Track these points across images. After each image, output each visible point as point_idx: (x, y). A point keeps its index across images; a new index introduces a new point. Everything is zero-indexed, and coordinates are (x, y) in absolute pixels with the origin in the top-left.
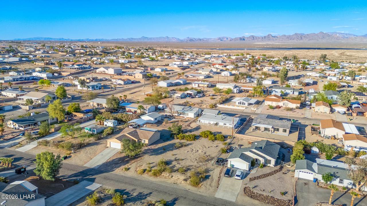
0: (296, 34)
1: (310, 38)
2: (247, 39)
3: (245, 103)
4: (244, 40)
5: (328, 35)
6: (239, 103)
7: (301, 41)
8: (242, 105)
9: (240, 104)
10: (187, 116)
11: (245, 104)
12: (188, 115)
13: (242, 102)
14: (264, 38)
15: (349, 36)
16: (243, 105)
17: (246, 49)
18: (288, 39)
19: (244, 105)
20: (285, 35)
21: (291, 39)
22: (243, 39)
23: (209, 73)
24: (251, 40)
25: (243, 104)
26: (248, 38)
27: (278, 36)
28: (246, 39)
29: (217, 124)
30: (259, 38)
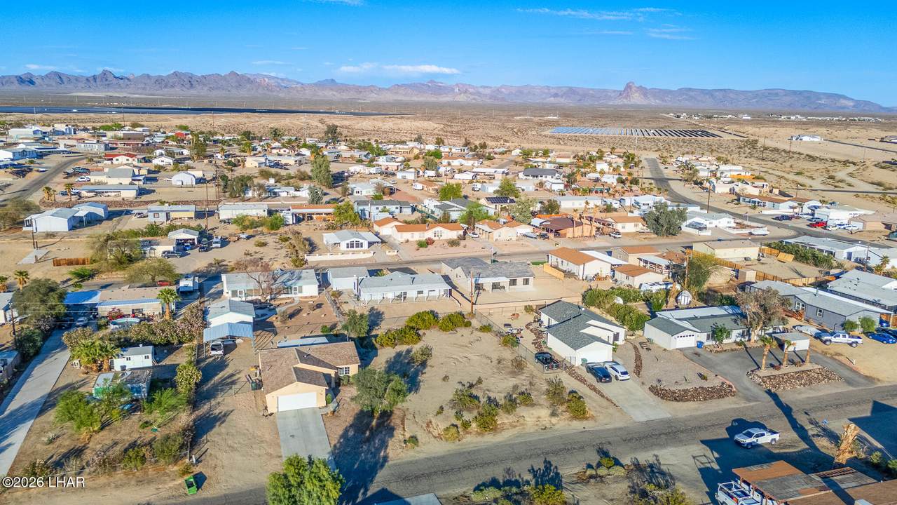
0: (176, 74)
1: (211, 86)
2: (40, 81)
3: (362, 243)
4: (32, 82)
5: (249, 81)
6: (348, 244)
7: (193, 92)
8: (355, 249)
9: (352, 247)
10: (300, 295)
11: (362, 246)
12: (301, 292)
13: (355, 243)
14: (91, 79)
15: (288, 83)
16: (358, 249)
17: (75, 111)
18: (158, 86)
19: (360, 249)
20: (148, 76)
21: (166, 86)
22: (28, 80)
23: (133, 180)
24: (54, 84)
25: (357, 247)
26: (42, 78)
27: (131, 77)
28: (37, 82)
29: (403, 296)
30: (77, 79)
